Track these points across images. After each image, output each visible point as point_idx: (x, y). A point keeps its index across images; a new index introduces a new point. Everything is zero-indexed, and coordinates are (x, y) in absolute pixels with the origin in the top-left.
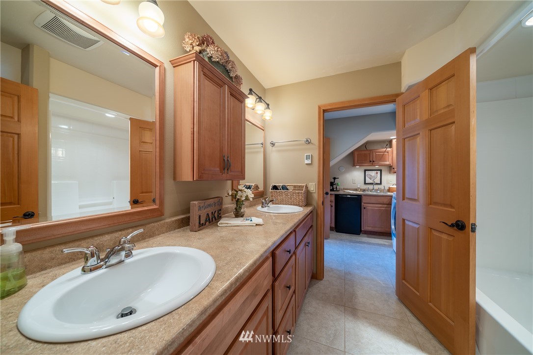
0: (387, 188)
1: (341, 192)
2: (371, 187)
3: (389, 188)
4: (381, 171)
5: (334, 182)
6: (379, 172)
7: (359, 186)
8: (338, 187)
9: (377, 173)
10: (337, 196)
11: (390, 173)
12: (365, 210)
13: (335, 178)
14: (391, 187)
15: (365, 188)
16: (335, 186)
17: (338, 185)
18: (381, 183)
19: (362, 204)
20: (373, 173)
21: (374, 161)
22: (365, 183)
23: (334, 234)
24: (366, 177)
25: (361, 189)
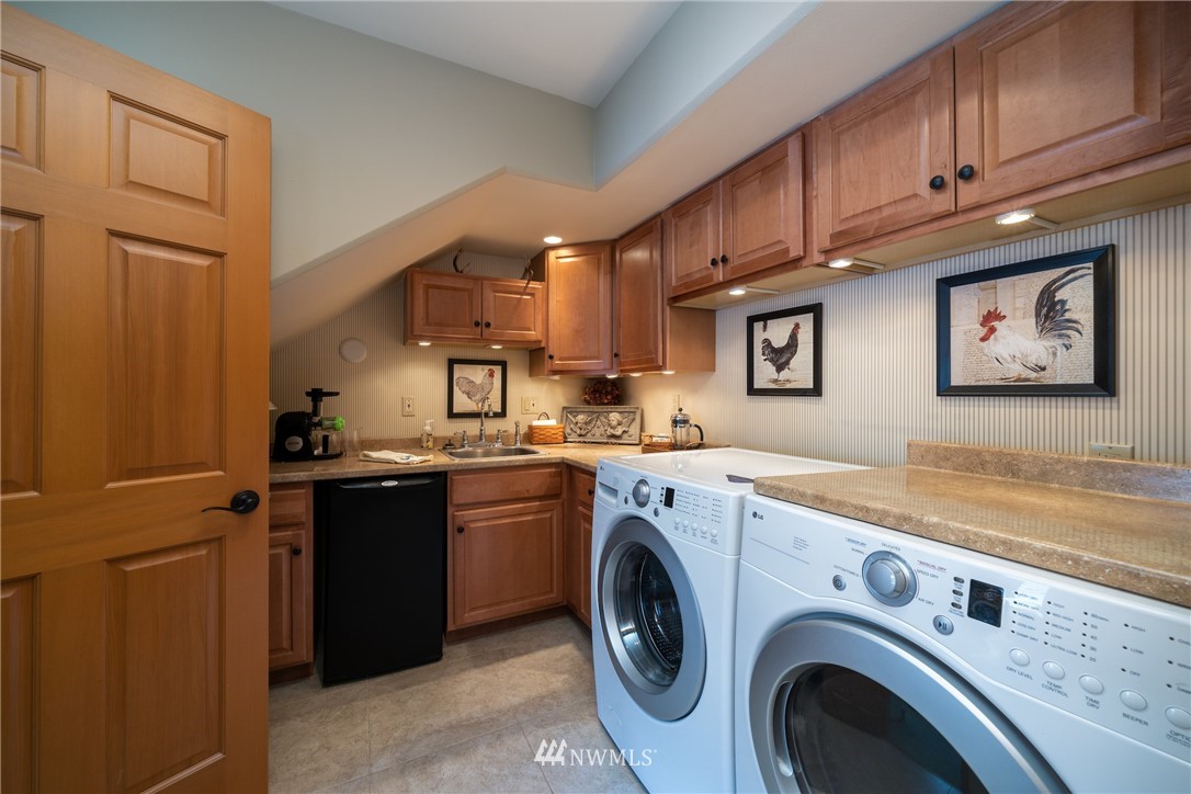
0: (523, 430)
1: (349, 468)
2: (472, 427)
3: (531, 427)
4: (504, 365)
5: (315, 412)
6: (498, 370)
7: (428, 428)
8: (334, 437)
9: (491, 375)
10: (325, 492)
11: (532, 374)
12: (460, 538)
13: (317, 395)
14: (536, 423)
15: (450, 434)
16: (318, 434)
17: (333, 428)
18: (503, 414)
19: (450, 511)
20: (478, 375)
21: (488, 325)
22: (451, 415)
23: (310, 696)
24: (456, 388)
25: (436, 440)
